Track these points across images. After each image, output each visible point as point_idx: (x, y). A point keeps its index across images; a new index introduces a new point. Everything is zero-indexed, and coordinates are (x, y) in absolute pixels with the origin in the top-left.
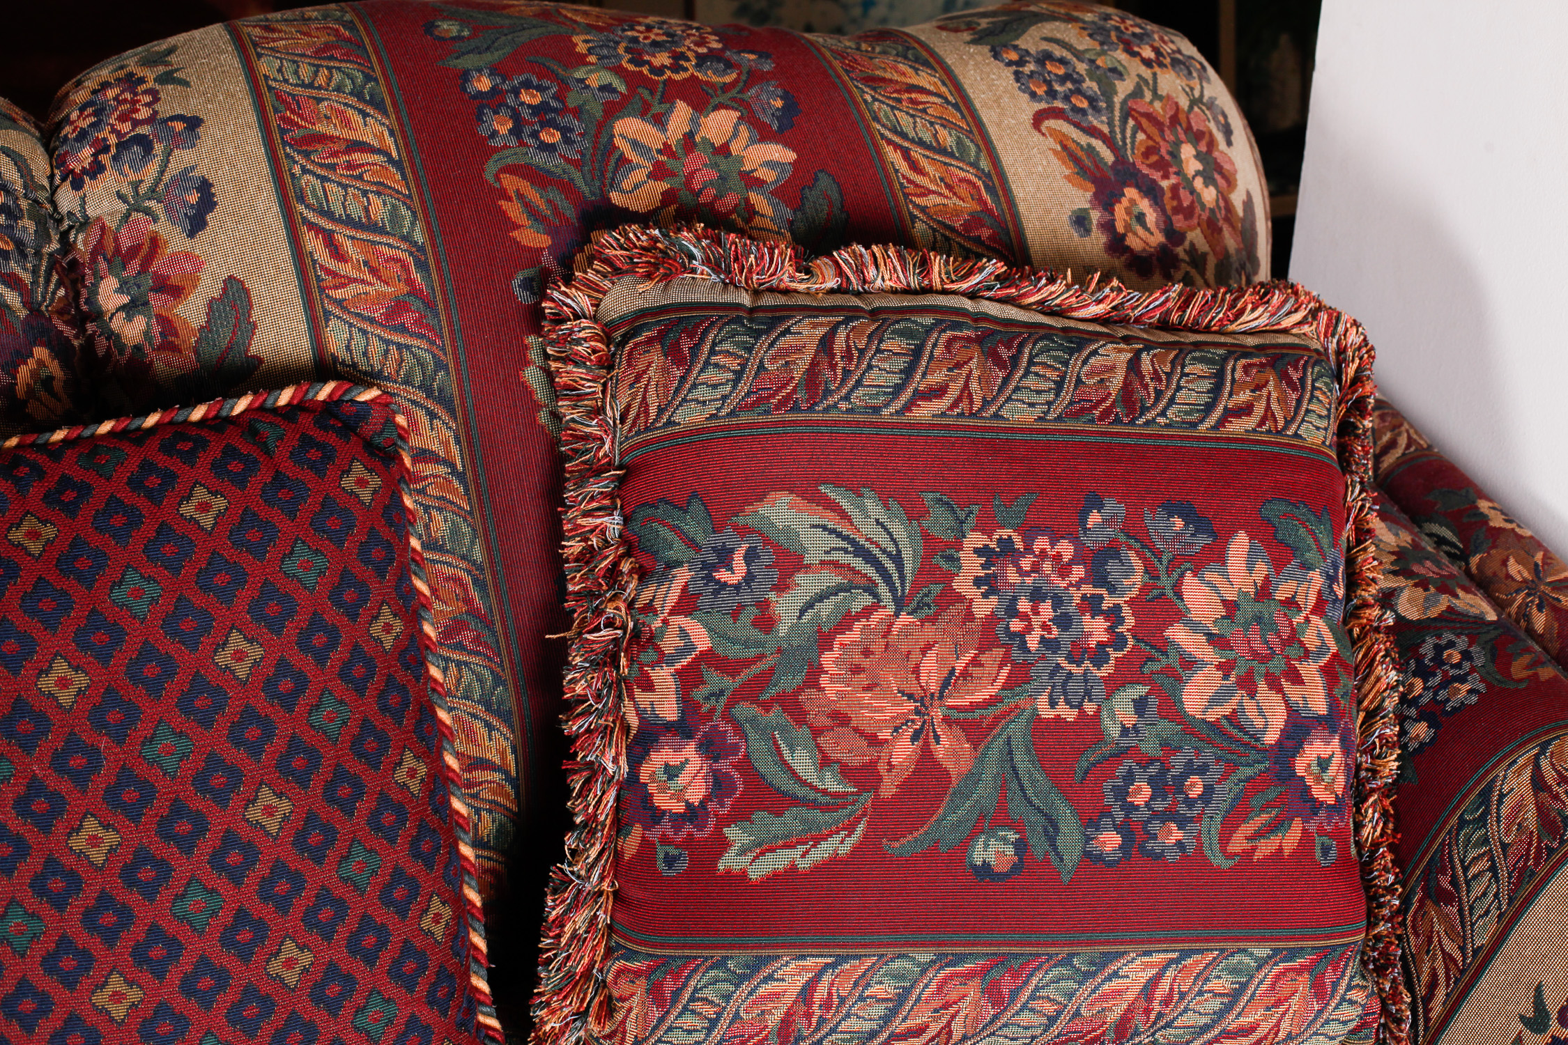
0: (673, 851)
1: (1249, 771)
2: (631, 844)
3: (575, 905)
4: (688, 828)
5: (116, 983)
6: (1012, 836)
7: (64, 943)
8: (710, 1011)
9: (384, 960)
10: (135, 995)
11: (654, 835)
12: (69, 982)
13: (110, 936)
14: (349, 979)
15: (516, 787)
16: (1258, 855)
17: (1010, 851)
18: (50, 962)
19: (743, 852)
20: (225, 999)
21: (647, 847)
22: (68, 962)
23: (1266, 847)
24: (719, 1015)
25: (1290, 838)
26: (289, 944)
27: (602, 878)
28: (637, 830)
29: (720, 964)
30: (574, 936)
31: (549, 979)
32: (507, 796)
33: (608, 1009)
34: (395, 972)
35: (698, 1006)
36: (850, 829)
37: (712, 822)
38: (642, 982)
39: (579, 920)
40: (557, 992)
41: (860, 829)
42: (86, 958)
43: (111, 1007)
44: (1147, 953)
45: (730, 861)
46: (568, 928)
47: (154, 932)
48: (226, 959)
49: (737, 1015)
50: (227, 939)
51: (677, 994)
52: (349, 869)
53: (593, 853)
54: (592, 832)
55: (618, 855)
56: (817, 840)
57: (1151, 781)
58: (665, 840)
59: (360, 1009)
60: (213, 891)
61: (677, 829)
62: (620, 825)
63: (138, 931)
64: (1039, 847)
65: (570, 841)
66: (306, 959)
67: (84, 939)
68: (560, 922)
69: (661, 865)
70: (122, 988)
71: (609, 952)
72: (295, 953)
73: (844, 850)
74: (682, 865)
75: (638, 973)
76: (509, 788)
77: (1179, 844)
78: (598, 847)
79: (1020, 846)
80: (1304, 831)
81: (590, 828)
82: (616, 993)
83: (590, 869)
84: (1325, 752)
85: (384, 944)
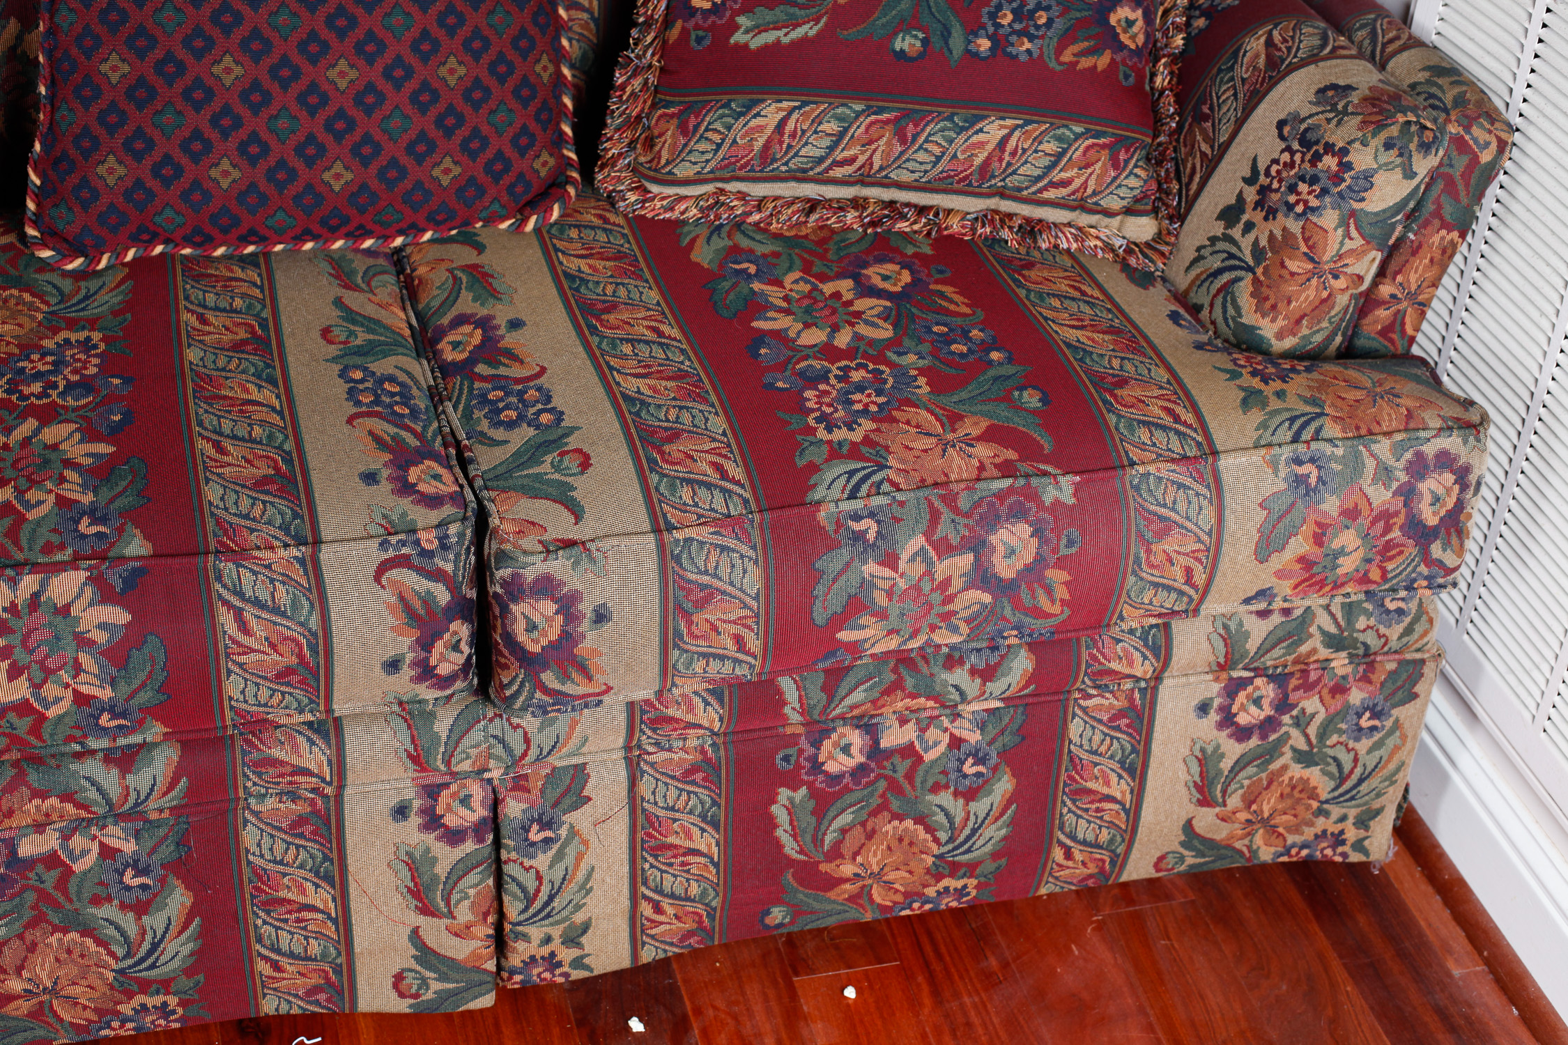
0: (701, 33)
1: (1078, 15)
2: (674, 33)
3: (634, 75)
4: (713, 18)
5: (343, 64)
6: (921, 35)
7: (313, 36)
8: (717, 138)
9: (510, 84)
10: (353, 74)
11: (690, 24)
12: (313, 60)
13: (342, 34)
14: (487, 90)
15: (597, 25)
16: (1079, 67)
17: (918, 44)
18: (302, 46)
19: (747, 32)
20: (411, 85)
21: (685, 32)
22: (314, 48)
23: (1085, 63)
24: (723, 140)
25: (1103, 61)
26: (452, 59)
27: (653, 55)
28: (679, 24)
29: (727, 105)
30: (633, 94)
31: (613, 122)
32: (590, 31)
33: (650, 143)
34: (516, 92)
35: (709, 135)
36: (817, 21)
37: (728, 13)
38: (675, 121)
39: (637, 83)
40: (617, 130)
41: (824, 20)
42: (325, 46)
43: (338, 80)
44: (1003, 118)
45: (738, 37)
46: (629, 89)
47: (370, 35)
48: (412, 59)
49: (734, 141)
50: (415, 47)
51: (697, 127)
52: (494, 19)
53: (649, 39)
54: (650, 26)
55: (665, 42)
56: (796, 26)
57: (1013, 11)
58: (697, 27)
59: (492, 112)
60: (408, 14)
61: (705, 19)
62: (667, 23)
63: (359, 33)
64: (937, 43)
65: (634, 33)
66: (462, 71)
67: (325, 34)
68: (623, 88)
69: (693, 43)
70: (346, 69)
71: (654, 106)
72: (455, 66)
73: (812, 33)
74: (707, 42)
75: (672, 116)
76: (592, 25)
77: (1028, 51)
78: (653, 34)
79: (925, 42)
80: (1113, 60)
81: (648, 24)
82: (656, 132)
83: (645, 52)
84: (1132, 16)
85: (512, 73)
